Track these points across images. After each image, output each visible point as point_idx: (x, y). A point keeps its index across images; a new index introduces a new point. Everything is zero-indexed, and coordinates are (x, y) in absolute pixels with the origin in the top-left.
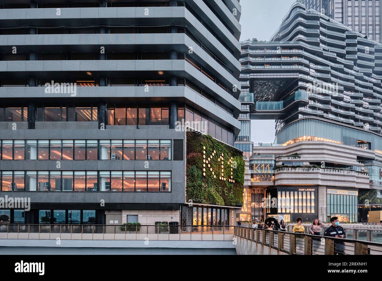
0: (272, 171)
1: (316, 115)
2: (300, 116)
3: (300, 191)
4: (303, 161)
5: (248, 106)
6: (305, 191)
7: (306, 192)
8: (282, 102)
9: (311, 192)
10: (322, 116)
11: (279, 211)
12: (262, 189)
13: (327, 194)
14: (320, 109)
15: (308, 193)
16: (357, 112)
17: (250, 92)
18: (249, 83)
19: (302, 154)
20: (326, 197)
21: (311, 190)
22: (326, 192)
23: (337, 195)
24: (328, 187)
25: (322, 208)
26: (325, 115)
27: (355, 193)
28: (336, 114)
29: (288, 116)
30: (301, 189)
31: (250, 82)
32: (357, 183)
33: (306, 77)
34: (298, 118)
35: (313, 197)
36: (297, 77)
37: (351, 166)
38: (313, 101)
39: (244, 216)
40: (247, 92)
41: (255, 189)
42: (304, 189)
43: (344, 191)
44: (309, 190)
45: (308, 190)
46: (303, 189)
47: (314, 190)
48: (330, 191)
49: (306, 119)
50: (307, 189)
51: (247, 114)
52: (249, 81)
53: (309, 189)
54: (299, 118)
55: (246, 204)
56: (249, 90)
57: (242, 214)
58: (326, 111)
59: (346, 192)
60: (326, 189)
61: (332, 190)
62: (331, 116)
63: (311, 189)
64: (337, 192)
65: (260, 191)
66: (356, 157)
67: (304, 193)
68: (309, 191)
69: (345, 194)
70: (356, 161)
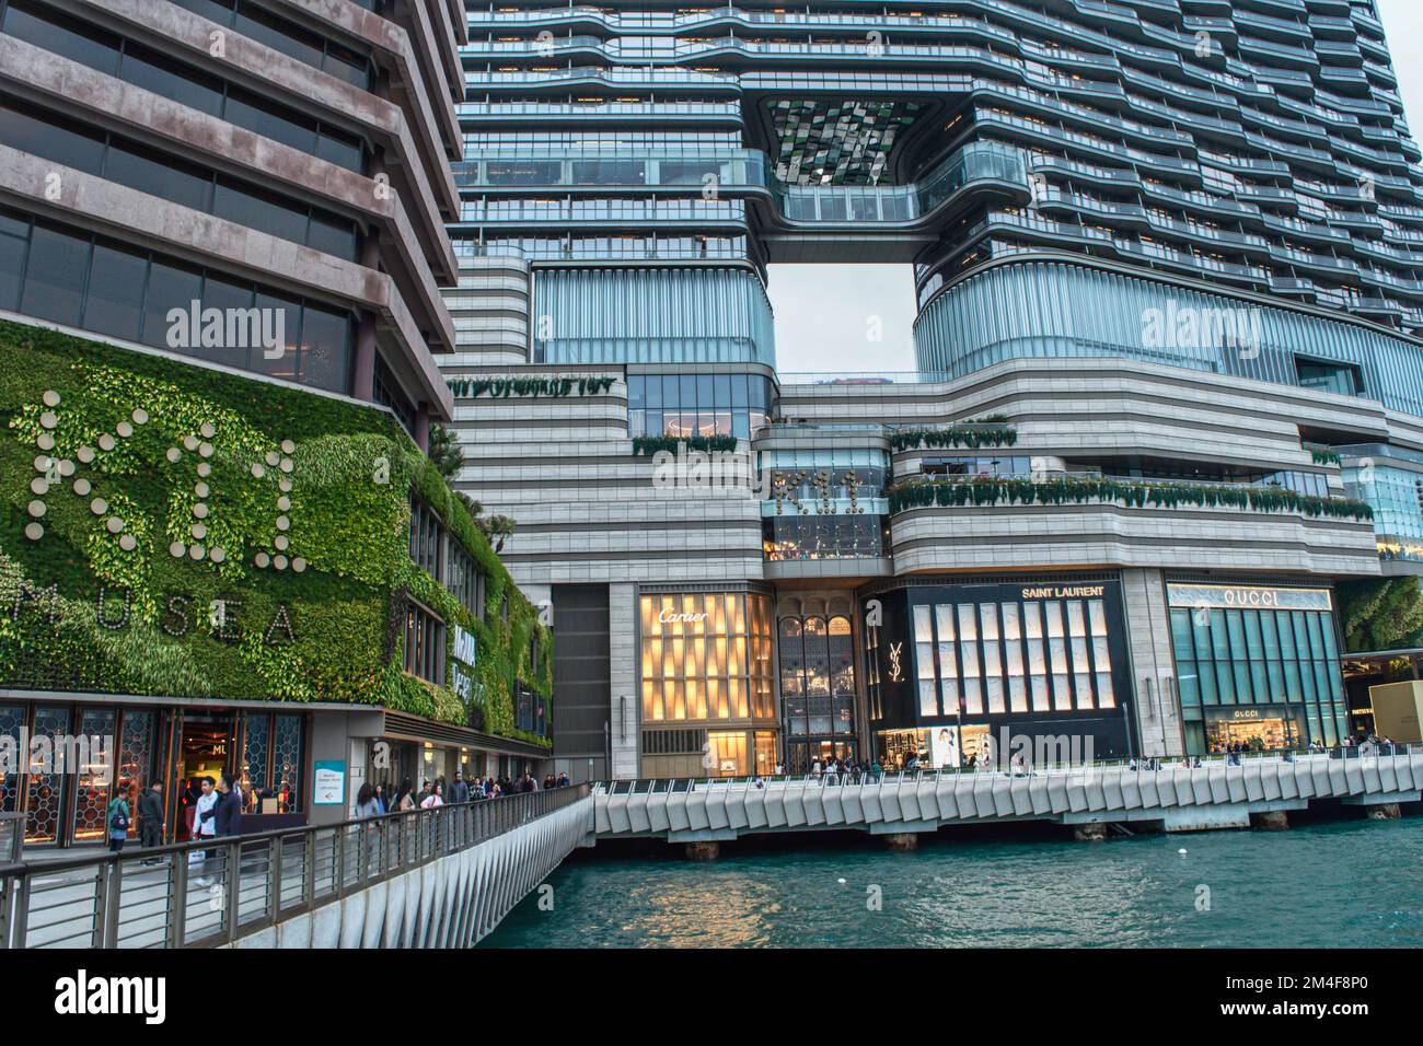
0: (872, 502)
1: (1078, 248)
2: (1000, 250)
3: (1029, 600)
4: (1027, 453)
5: (738, 204)
6: (1053, 598)
7: (1063, 602)
8: (912, 189)
9: (1085, 601)
10: (1108, 253)
11: (928, 709)
12: (836, 593)
13: (1168, 610)
14: (1092, 221)
15: (1074, 609)
16: (1275, 237)
17: (743, 147)
18: (738, 110)
19: (1021, 418)
20: (1164, 622)
21: (1084, 592)
22: (1161, 601)
23: (1225, 610)
24: (1170, 574)
25: (1148, 680)
26: (1123, 246)
27: (1315, 597)
28: (1180, 244)
29: (951, 249)
30: (1035, 587)
31: (742, 107)
32: (1314, 549)
33: (1011, 91)
34: (990, 258)
35: (1099, 629)
36: (968, 88)
37: (1273, 472)
38: (1057, 189)
39: (732, 741)
40: (733, 146)
41: (800, 595)
42: (1050, 590)
43: (1260, 593)
44: (1077, 591)
45: (1067, 592)
46: (1043, 587)
47: (1097, 591)
48: (1181, 595)
49: (1023, 262)
50: (1065, 590)
51: (736, 240)
52: (738, 102)
53: (1072, 586)
54: (995, 256)
55: (740, 679)
56: (740, 138)
57: (722, 735)
58: (1131, 231)
59: (1269, 598)
60: (1159, 583)
61: (1197, 590)
62: (1150, 250)
63: (1082, 586)
64: (1222, 600)
65: (827, 605)
66: (1293, 429)
67: (1053, 610)
68: (1075, 598)
69: (1268, 605)
70: (1296, 446)
